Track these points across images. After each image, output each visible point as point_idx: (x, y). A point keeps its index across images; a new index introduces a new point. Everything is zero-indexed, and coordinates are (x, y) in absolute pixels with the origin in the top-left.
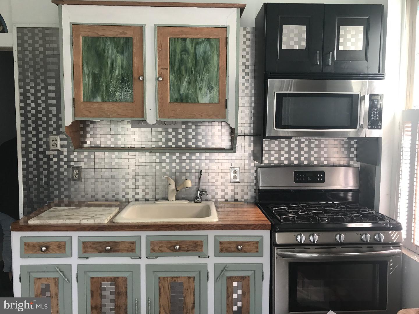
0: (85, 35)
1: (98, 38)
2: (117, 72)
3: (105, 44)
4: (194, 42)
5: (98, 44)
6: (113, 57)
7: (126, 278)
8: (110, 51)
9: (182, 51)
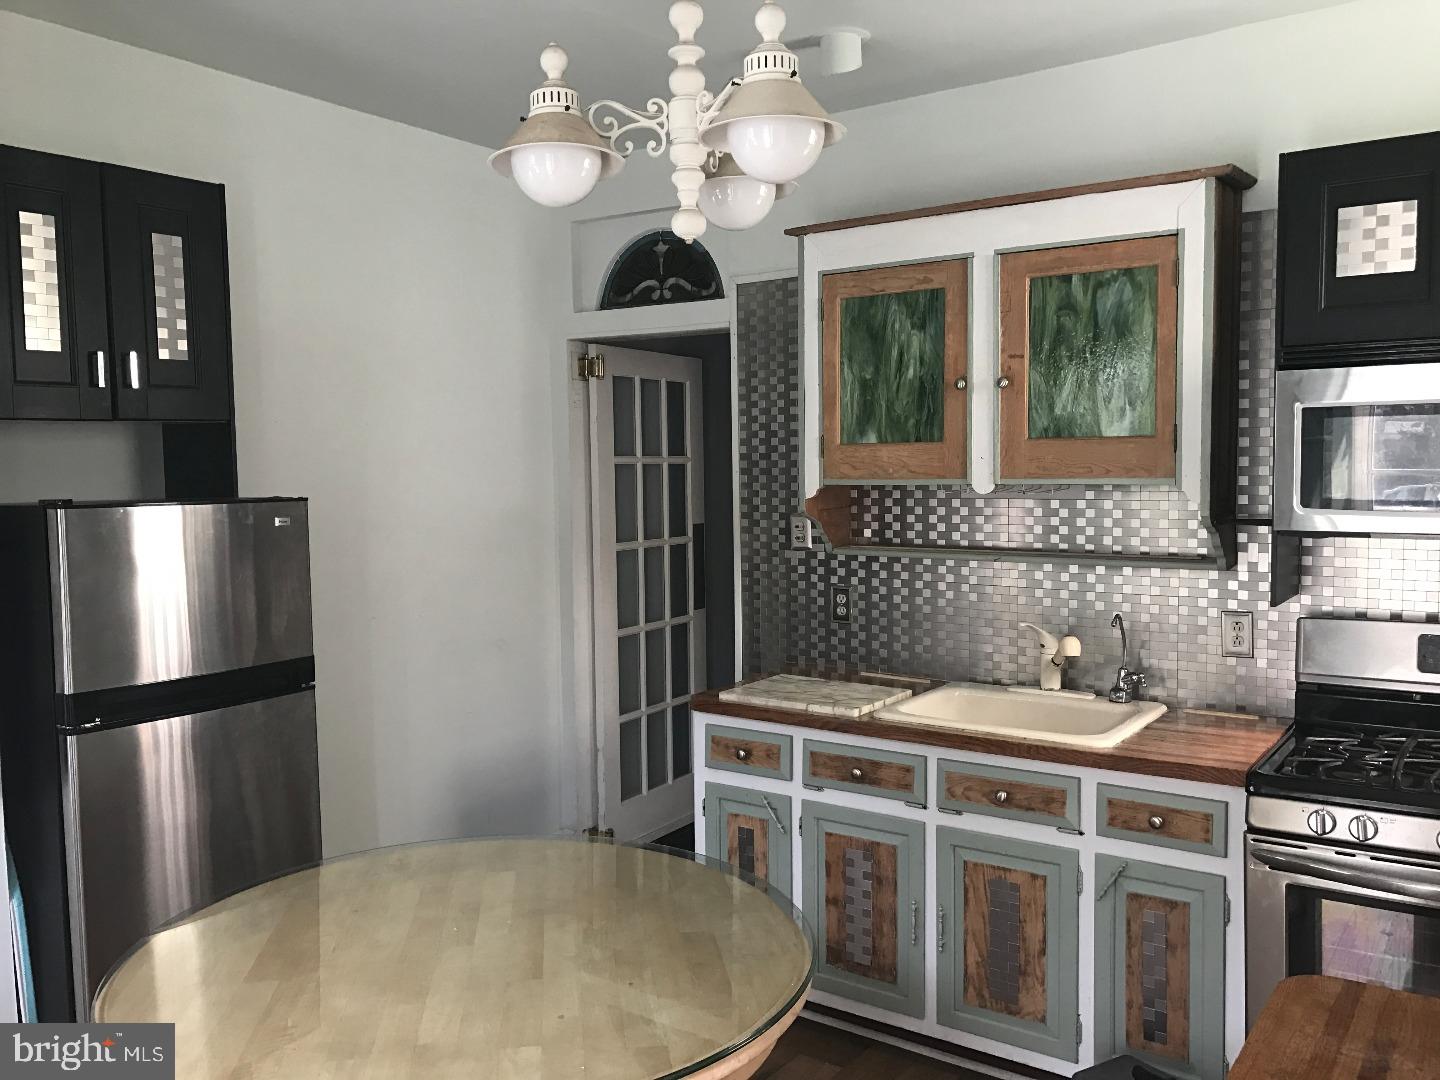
0: (846, 296)
1: (872, 299)
2: (911, 371)
3: (888, 308)
4: (1092, 283)
5: (872, 311)
6: (903, 337)
7: (894, 848)
8: (897, 326)
9: (1060, 309)
